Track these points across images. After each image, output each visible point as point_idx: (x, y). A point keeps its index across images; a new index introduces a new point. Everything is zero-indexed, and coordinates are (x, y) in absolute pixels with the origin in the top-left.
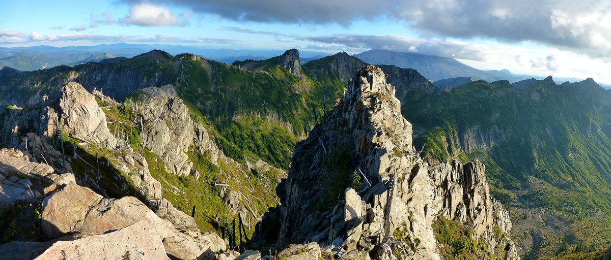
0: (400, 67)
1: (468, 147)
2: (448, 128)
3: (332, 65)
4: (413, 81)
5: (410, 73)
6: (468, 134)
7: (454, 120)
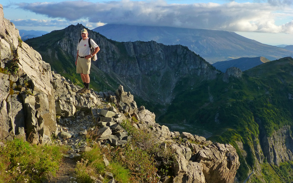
0: (164, 44)
1: (275, 158)
2: (245, 130)
3: (62, 45)
4: (184, 62)
5: (179, 51)
6: (274, 139)
7: (251, 118)
